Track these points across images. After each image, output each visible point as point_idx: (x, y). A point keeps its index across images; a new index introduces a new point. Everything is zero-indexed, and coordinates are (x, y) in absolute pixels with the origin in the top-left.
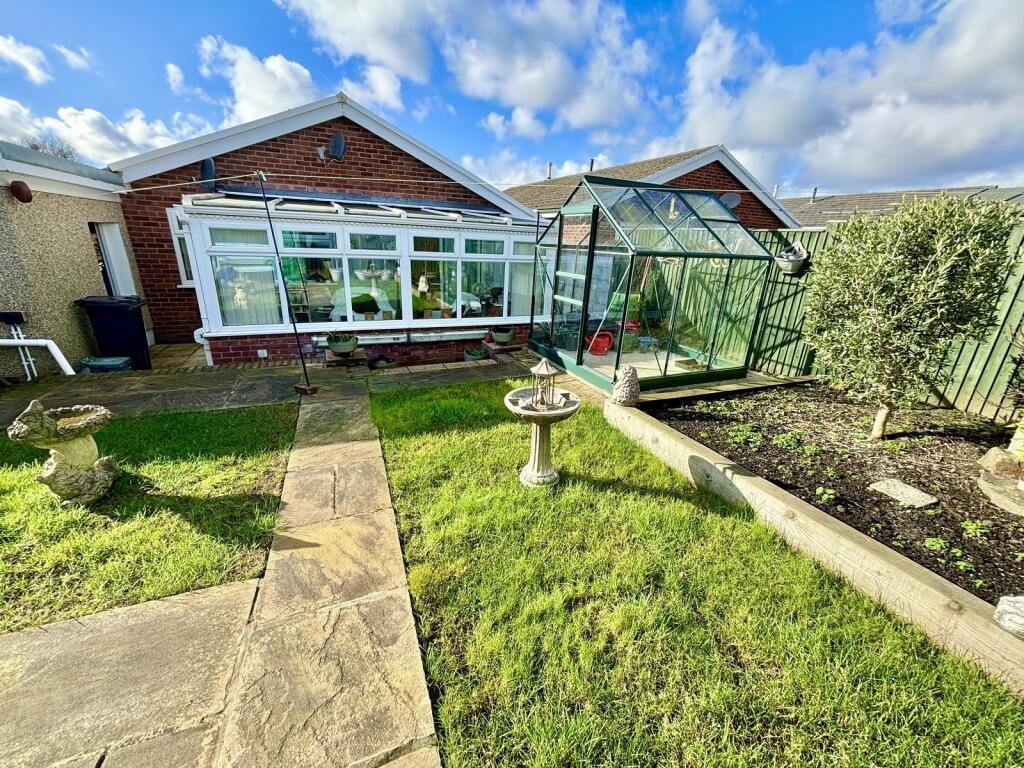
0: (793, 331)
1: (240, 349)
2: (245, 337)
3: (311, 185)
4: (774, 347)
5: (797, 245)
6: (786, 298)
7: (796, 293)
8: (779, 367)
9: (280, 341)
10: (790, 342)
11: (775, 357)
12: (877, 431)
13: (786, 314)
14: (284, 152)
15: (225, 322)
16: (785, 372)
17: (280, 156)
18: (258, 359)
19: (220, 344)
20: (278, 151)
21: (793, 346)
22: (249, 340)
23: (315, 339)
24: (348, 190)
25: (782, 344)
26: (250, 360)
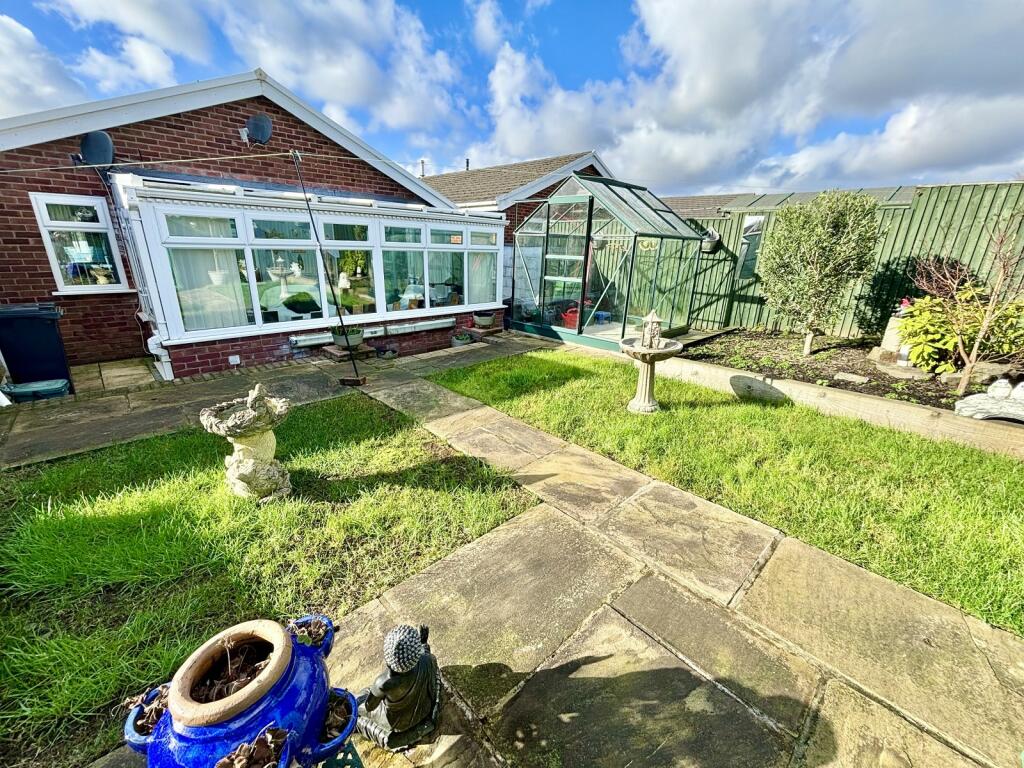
0: (713, 295)
1: (208, 356)
2: (214, 342)
3: (226, 170)
4: (700, 309)
5: (710, 229)
6: (705, 270)
7: (713, 266)
8: (705, 324)
9: (254, 345)
10: (712, 303)
11: (700, 317)
12: (807, 351)
13: (706, 282)
14: (191, 130)
15: (187, 324)
16: (710, 327)
17: (187, 135)
18: (229, 367)
19: (183, 353)
20: (183, 128)
21: (714, 306)
22: (218, 346)
23: (293, 338)
24: (270, 179)
25: (706, 306)
26: (219, 369)
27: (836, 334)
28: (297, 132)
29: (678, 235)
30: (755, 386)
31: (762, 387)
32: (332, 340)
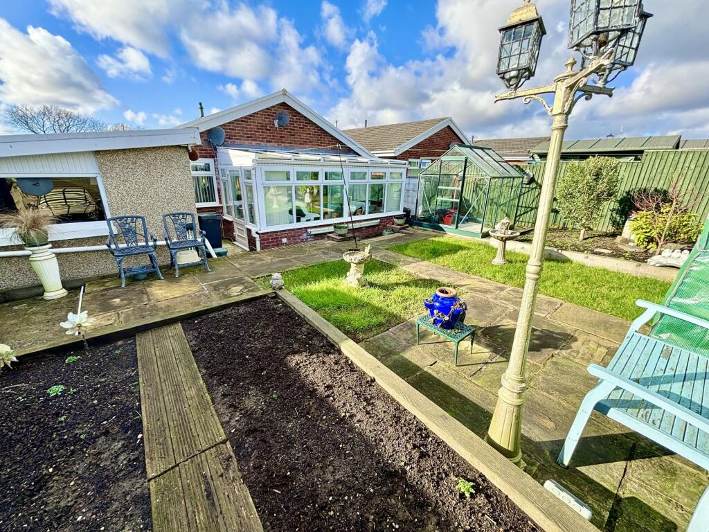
0: (529, 207)
1: (275, 238)
2: (277, 232)
3: (264, 141)
4: (520, 215)
5: (528, 171)
6: (524, 194)
7: (529, 191)
8: (523, 224)
9: (292, 233)
10: (527, 212)
11: (521, 220)
12: (581, 238)
13: (525, 200)
14: (251, 122)
15: (269, 223)
16: (526, 225)
17: (248, 125)
18: (282, 244)
19: (265, 236)
20: (247, 122)
21: (529, 213)
22: (279, 233)
23: (309, 230)
24: (283, 145)
25: (524, 213)
26: (278, 245)
27: (600, 229)
28: (297, 119)
29: (510, 176)
30: (553, 254)
31: (557, 254)
32: (333, 230)
